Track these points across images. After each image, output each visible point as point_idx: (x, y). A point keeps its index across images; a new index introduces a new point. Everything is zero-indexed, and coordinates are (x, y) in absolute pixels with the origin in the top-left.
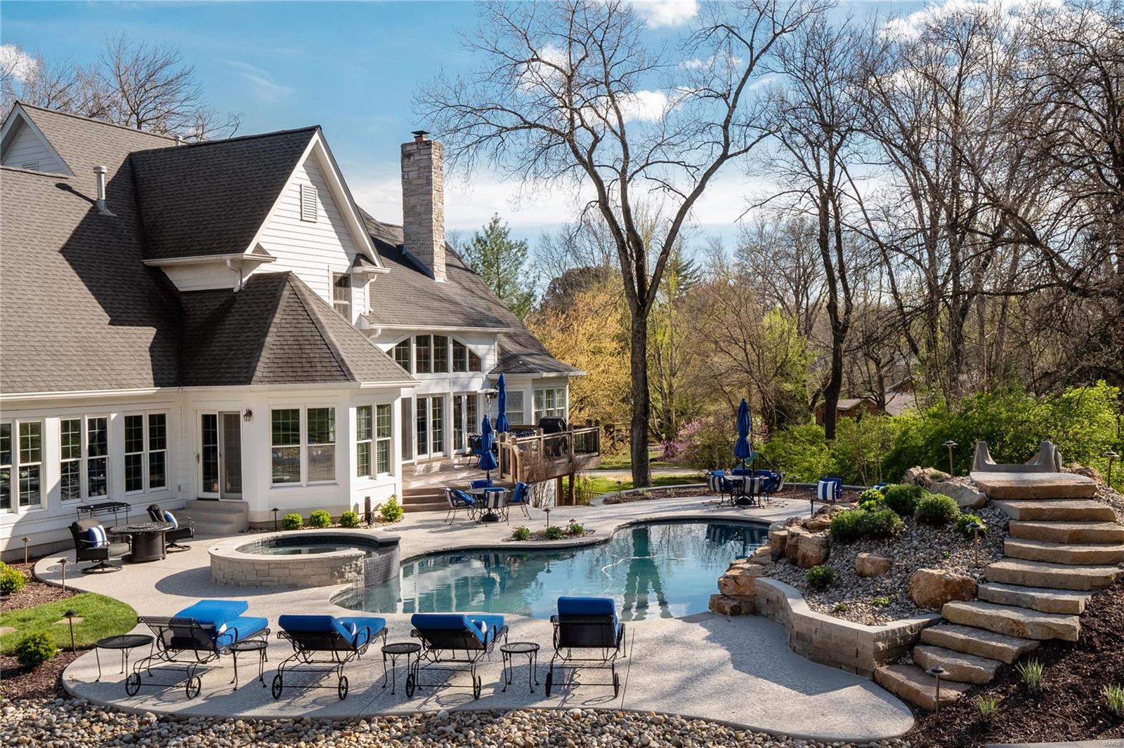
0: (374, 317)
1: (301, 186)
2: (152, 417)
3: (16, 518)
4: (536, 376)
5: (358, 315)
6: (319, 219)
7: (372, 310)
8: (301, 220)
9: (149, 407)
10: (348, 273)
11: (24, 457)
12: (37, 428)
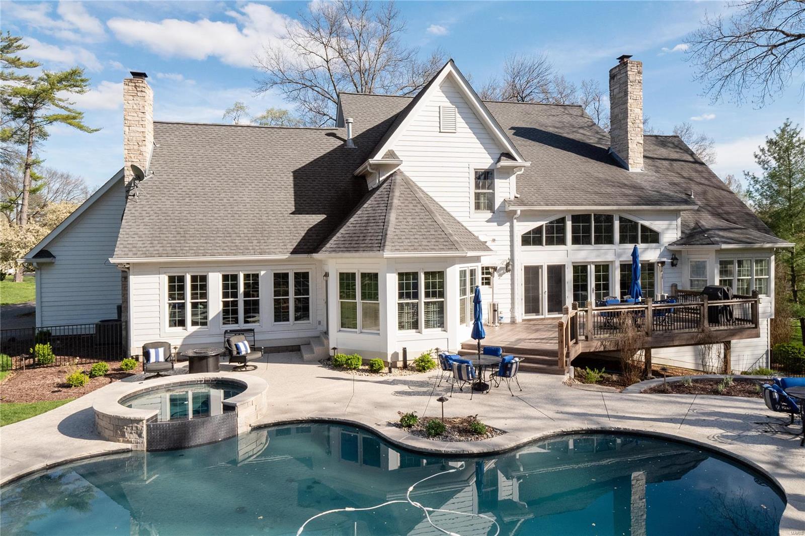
0: (519, 201)
1: (440, 107)
2: (297, 275)
3: (186, 333)
4: (716, 247)
5: (502, 200)
6: (458, 130)
7: (518, 196)
8: (440, 132)
9: (294, 267)
10: (491, 168)
11: (194, 296)
12: (204, 279)
